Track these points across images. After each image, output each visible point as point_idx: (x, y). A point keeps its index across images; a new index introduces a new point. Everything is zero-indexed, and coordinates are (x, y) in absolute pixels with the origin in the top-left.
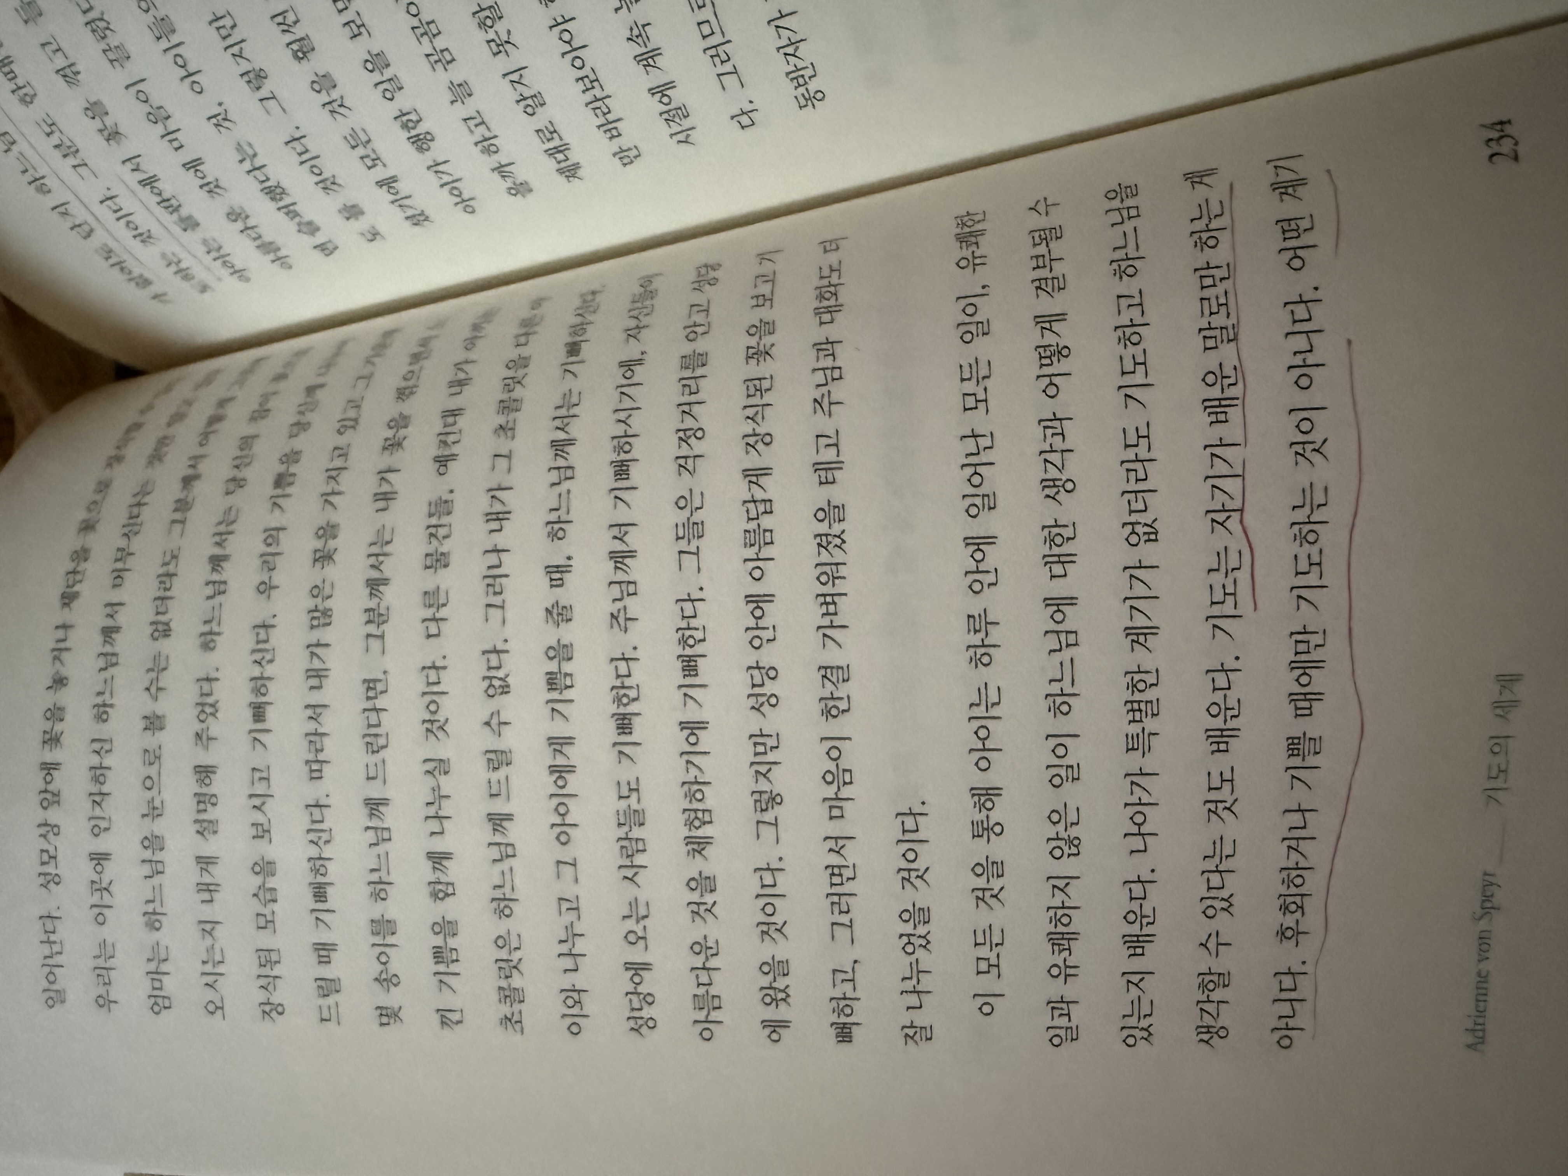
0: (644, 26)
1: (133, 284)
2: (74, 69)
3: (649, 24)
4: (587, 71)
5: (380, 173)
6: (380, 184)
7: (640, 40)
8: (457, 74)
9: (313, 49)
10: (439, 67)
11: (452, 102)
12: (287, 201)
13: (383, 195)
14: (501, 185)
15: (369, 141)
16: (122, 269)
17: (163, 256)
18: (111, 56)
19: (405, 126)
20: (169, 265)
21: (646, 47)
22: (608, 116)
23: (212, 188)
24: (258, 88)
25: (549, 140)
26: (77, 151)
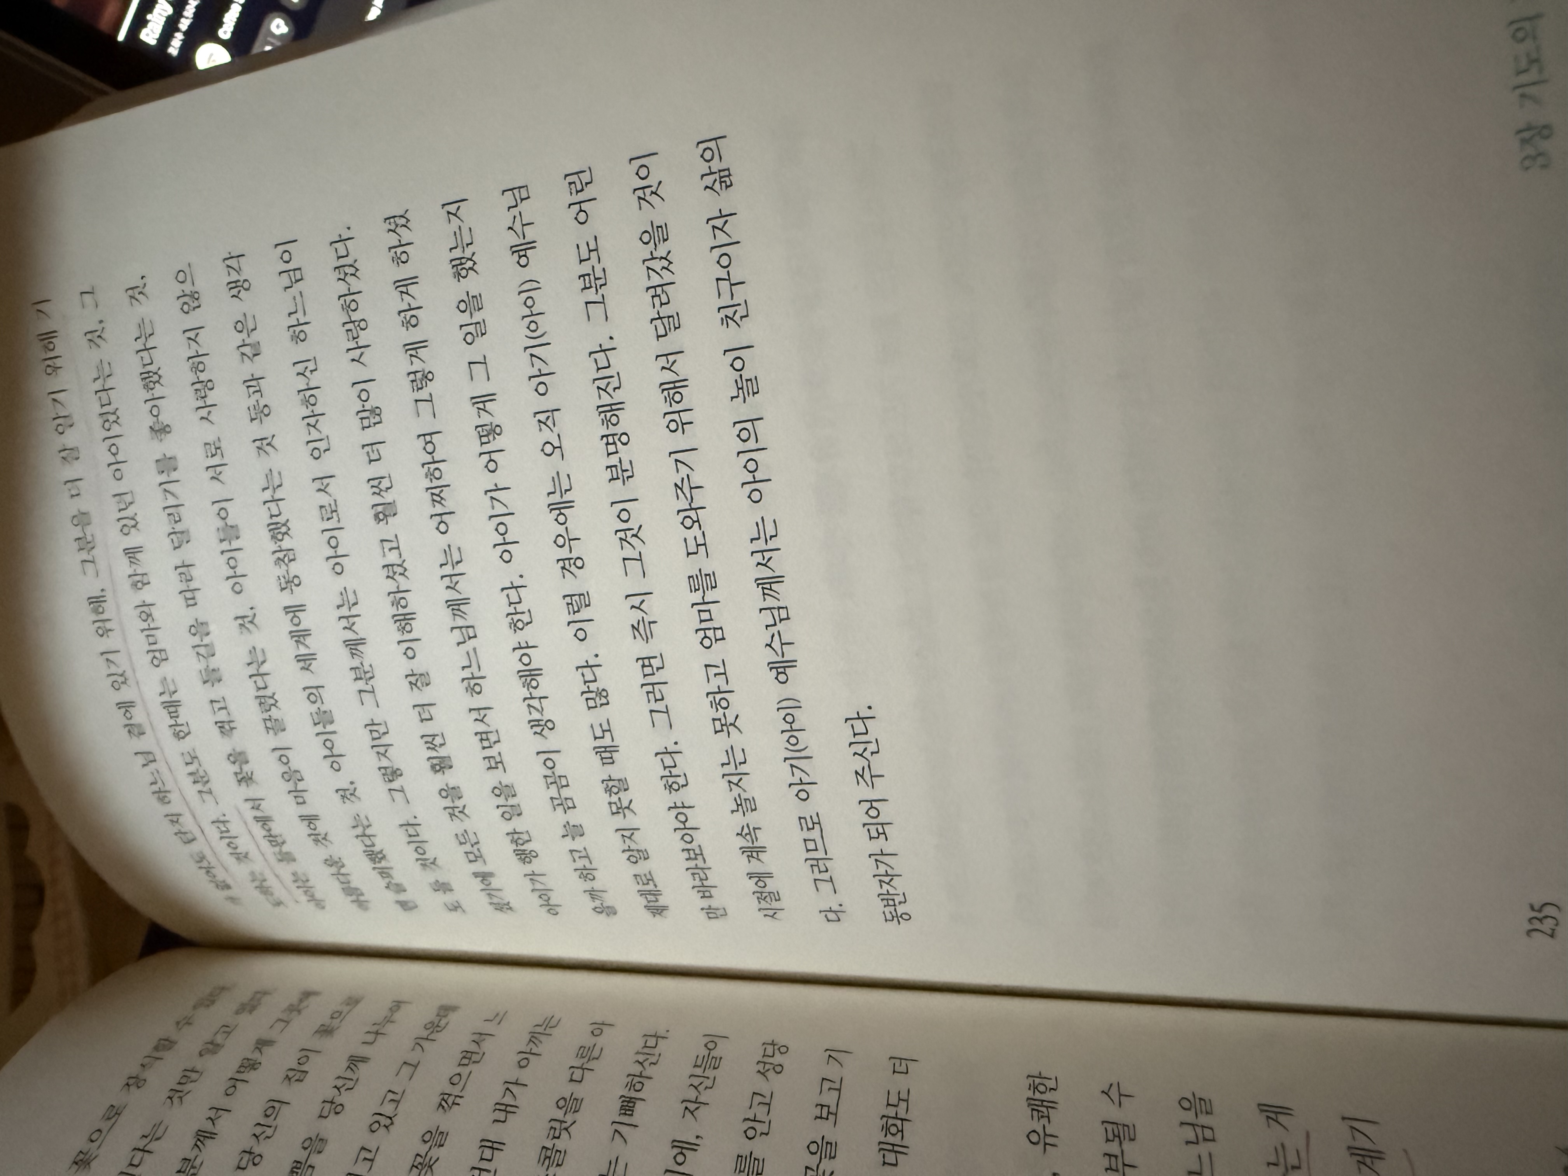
0: (754, 829)
1: (213, 885)
2: (232, 725)
3: (759, 829)
4: (694, 845)
5: (478, 867)
6: (476, 875)
7: (748, 837)
8: (574, 817)
9: (451, 767)
10: (560, 809)
11: (563, 836)
12: (383, 864)
13: (477, 884)
14: (589, 904)
15: (477, 843)
16: (208, 872)
17: (252, 873)
18: (269, 724)
19: (515, 842)
20: (253, 881)
21: (753, 844)
22: (704, 882)
23: (319, 839)
24: (390, 781)
25: (644, 884)
26: (207, 782)
